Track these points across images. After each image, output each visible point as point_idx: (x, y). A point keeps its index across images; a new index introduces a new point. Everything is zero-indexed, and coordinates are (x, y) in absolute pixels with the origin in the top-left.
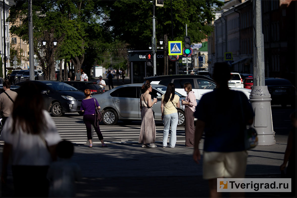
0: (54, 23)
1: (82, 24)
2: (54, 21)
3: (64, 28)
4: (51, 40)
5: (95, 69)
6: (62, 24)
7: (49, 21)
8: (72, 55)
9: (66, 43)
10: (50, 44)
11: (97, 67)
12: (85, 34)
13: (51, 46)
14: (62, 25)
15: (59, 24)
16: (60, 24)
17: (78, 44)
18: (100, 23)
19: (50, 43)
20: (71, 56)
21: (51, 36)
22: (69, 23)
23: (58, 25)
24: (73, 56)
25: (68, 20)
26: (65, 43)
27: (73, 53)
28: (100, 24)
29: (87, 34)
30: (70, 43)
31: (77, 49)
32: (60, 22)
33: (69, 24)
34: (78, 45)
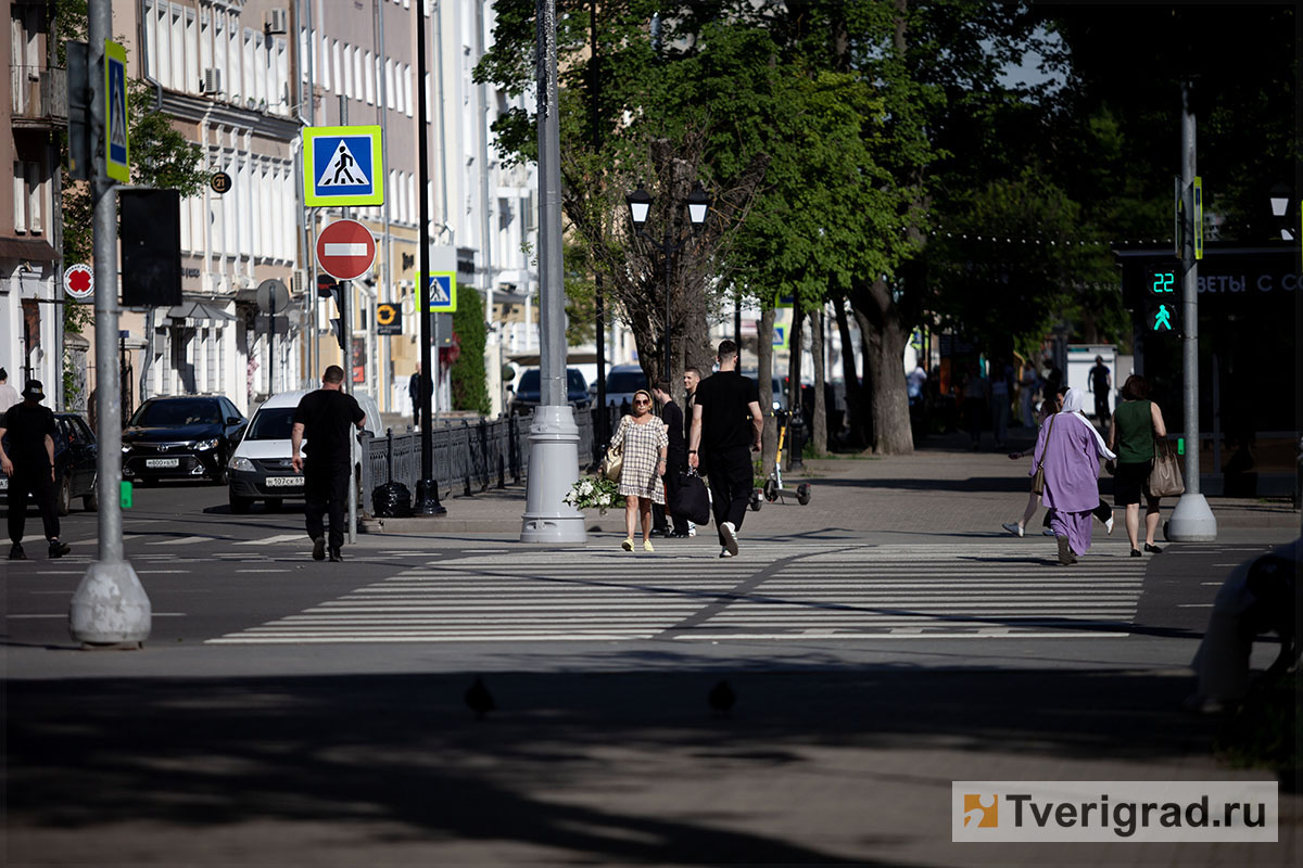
0: (730, 95)
1: (915, 93)
2: (727, 82)
3: (786, 121)
4: (680, 193)
5: (1065, 362)
6: (776, 99)
7: (699, 85)
8: (833, 275)
9: (798, 205)
10: (673, 216)
11: (1078, 350)
12: (933, 149)
13: (675, 223)
14: (773, 107)
15: (752, 100)
16: (764, 98)
17: (870, 212)
18: (1023, 84)
19: (674, 210)
20: (827, 279)
21: (678, 170)
22: (819, 90)
23: (746, 106)
24: (841, 279)
25: (815, 78)
26: (792, 207)
27: (839, 263)
28: (1025, 93)
29: (944, 153)
30: (819, 207)
31: (865, 242)
32: (761, 87)
33: (818, 99)
34: (869, 221)
